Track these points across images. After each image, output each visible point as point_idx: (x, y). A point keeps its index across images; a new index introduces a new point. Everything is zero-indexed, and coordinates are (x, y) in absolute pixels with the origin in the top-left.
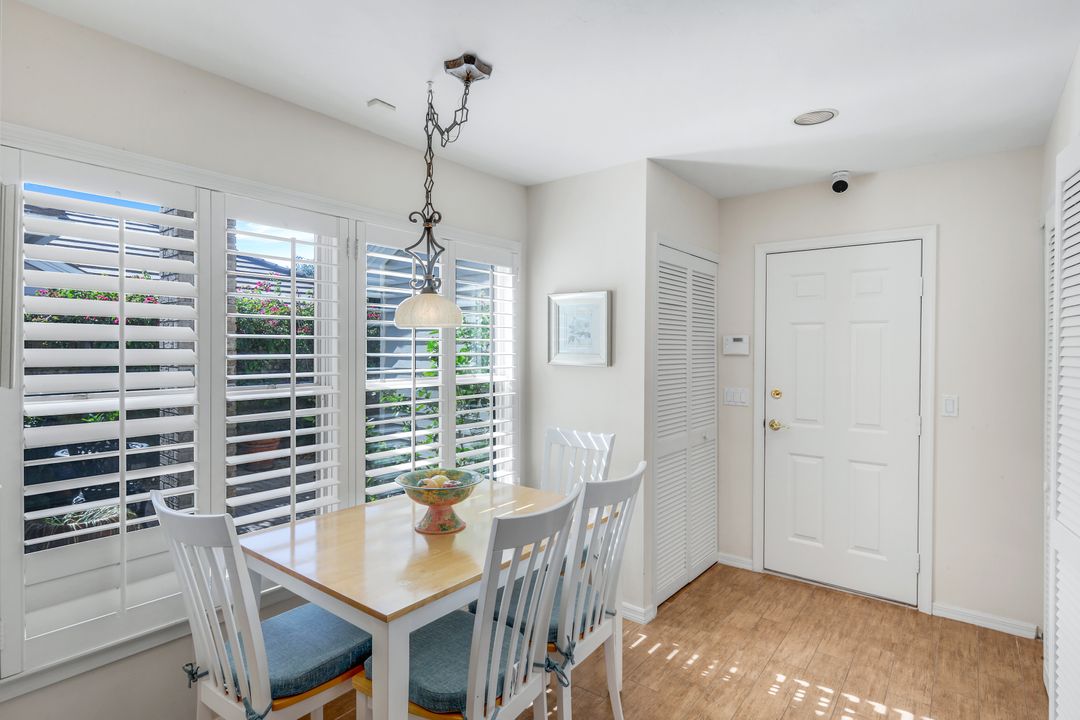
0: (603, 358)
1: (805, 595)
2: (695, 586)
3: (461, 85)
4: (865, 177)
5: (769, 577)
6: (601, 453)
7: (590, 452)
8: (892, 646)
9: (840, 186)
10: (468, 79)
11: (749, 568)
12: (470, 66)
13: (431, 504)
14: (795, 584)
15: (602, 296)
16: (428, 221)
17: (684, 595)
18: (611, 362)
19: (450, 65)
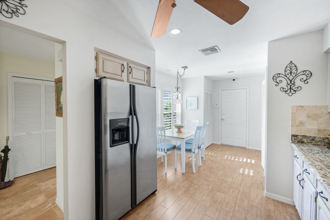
0: (197, 108)
1: (228, 147)
2: (210, 146)
3: (184, 70)
4: (237, 78)
5: (222, 145)
6: (197, 123)
7: (195, 123)
8: (242, 152)
9: (234, 80)
10: (185, 69)
11: (218, 144)
12: (185, 67)
13: (178, 128)
14: (226, 146)
15: (196, 98)
16: (178, 88)
17: (209, 147)
18: (198, 109)
19: (182, 67)
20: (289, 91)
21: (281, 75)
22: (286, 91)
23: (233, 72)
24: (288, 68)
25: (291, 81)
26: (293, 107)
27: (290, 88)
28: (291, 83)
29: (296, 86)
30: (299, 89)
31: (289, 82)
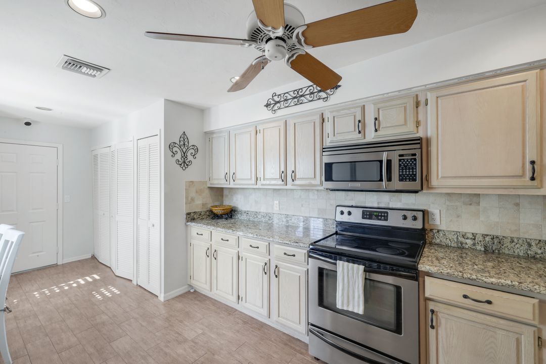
9: (28, 124)
20: (183, 164)
21: (176, 145)
22: (181, 165)
23: (51, 110)
24: (182, 139)
25: (184, 154)
26: (186, 182)
27: (184, 162)
28: (184, 156)
29: (188, 160)
30: (190, 163)
31: (183, 154)
